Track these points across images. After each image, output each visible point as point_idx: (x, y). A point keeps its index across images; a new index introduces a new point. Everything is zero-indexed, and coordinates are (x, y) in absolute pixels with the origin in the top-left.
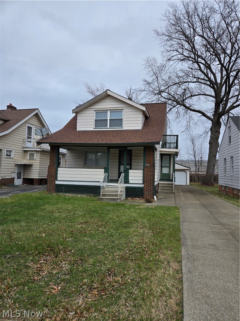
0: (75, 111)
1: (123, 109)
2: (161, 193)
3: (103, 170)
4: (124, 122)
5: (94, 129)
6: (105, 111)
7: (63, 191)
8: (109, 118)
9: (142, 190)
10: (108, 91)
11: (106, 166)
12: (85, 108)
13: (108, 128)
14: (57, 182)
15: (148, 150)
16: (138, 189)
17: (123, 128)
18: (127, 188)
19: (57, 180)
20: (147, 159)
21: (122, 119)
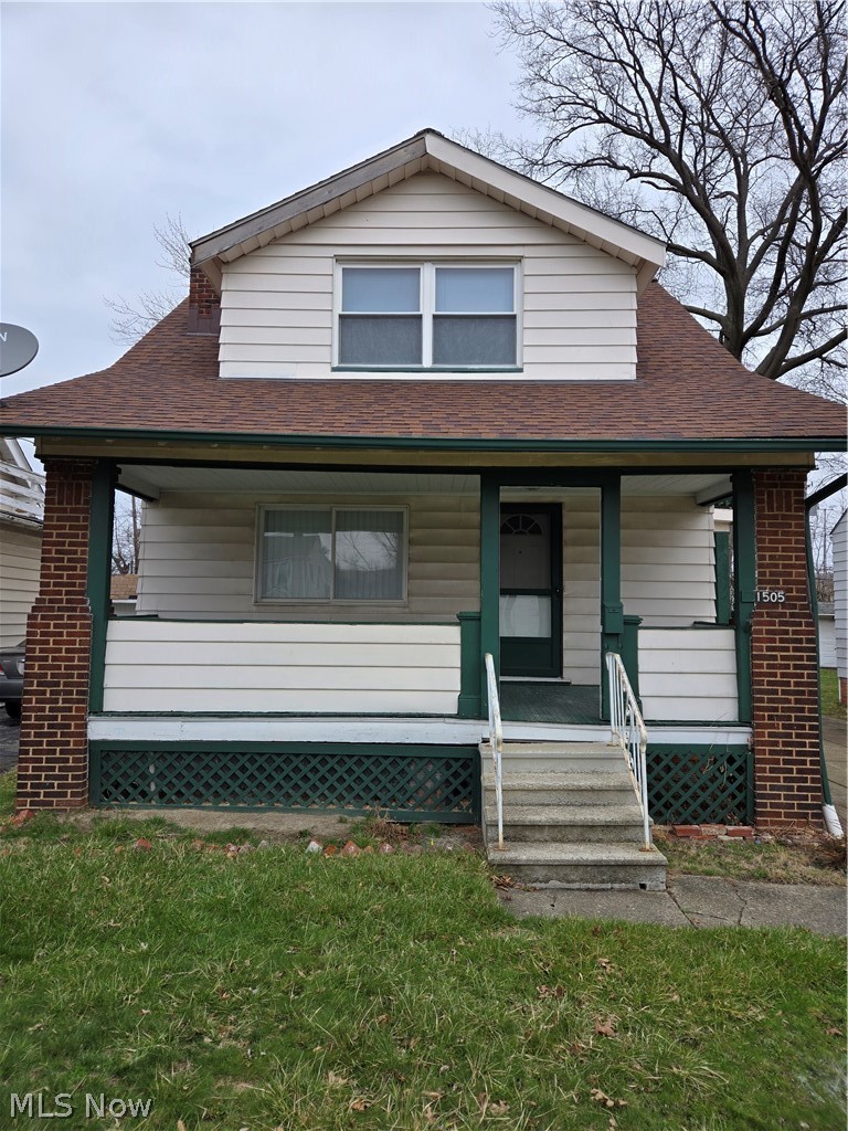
0: (209, 249)
1: (519, 260)
3: (453, 633)
4: (525, 338)
5: (334, 370)
6: (405, 266)
7: (144, 794)
8: (428, 310)
9: (741, 770)
10: (429, 139)
11: (472, 606)
13: (428, 368)
14: (99, 730)
15: (770, 494)
17: (521, 370)
19: (98, 711)
20: (762, 558)
21: (514, 317)
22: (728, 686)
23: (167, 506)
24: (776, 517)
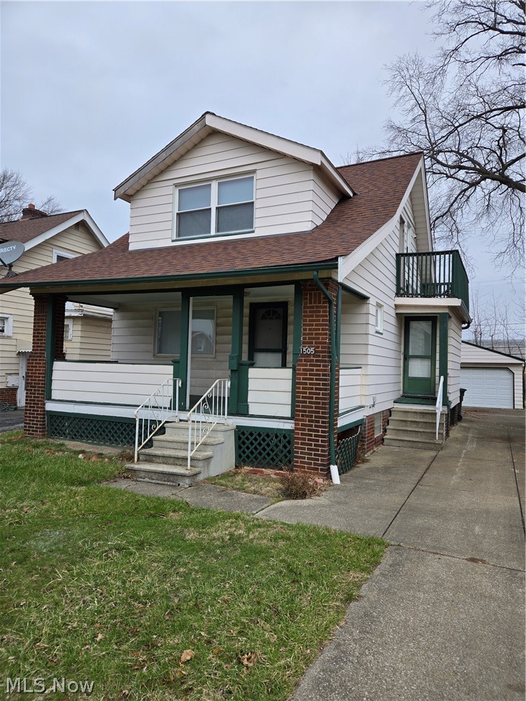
0: (121, 191)
1: (254, 171)
2: (394, 443)
3: (170, 369)
4: (257, 214)
5: (173, 241)
6: (202, 184)
7: (64, 434)
8: (214, 205)
9: (289, 442)
10: (207, 116)
11: (177, 356)
12: (150, 182)
13: (213, 236)
14: (50, 406)
15: (311, 295)
16: (277, 437)
17: (253, 232)
18: (241, 433)
19: (50, 399)
20: (305, 330)
21: (253, 203)
22: (288, 398)
23: (122, 311)
24: (313, 307)
